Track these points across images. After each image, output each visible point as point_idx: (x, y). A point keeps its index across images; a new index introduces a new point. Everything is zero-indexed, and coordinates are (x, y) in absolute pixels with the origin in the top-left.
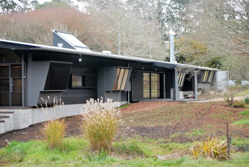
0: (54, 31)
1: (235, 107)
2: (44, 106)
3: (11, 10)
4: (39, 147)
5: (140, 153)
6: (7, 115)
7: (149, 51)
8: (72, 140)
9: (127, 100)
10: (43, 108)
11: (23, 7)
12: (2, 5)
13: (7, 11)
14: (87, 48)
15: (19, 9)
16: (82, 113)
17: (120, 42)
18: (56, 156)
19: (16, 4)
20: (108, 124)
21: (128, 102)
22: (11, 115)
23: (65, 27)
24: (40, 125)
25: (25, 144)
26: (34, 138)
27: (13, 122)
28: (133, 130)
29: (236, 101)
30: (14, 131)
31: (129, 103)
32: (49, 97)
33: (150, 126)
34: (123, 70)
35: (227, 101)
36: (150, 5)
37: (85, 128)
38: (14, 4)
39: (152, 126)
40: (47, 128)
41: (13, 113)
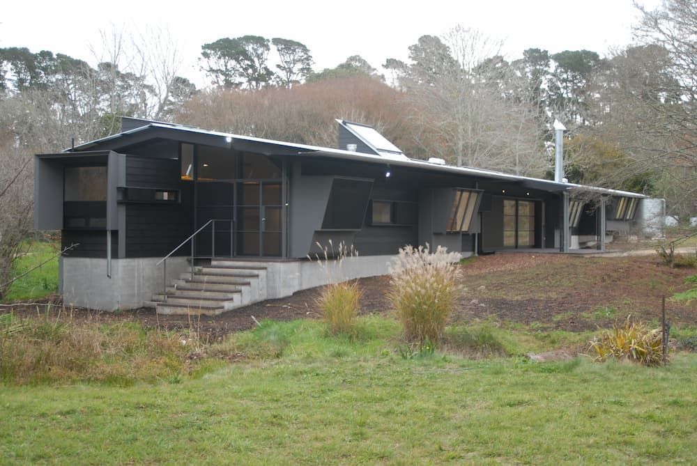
0: (340, 121)
1: (678, 266)
2: (322, 258)
3: (263, 84)
4: (311, 331)
5: (496, 348)
6: (256, 272)
7: (515, 160)
8: (372, 321)
9: (474, 250)
10: (319, 262)
11: (285, 78)
12: (247, 74)
13: (257, 86)
14: (400, 153)
15: (277, 82)
16: (390, 271)
17: (461, 143)
18: (343, 348)
19: (272, 74)
20: (438, 293)
21: (474, 254)
22: (262, 273)
23: (360, 115)
24: (315, 291)
25: (287, 326)
26: (303, 315)
27: (265, 286)
28: (483, 305)
29: (679, 255)
30: (267, 301)
31: (477, 255)
32: (330, 241)
33: (516, 298)
34: (466, 195)
35: (661, 254)
36: (519, 74)
37: (396, 299)
38: (269, 73)
39: (519, 298)
40: (326, 297)
41: (265, 268)
